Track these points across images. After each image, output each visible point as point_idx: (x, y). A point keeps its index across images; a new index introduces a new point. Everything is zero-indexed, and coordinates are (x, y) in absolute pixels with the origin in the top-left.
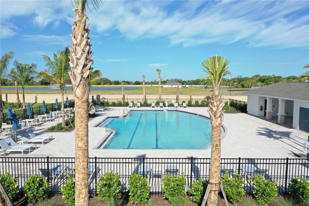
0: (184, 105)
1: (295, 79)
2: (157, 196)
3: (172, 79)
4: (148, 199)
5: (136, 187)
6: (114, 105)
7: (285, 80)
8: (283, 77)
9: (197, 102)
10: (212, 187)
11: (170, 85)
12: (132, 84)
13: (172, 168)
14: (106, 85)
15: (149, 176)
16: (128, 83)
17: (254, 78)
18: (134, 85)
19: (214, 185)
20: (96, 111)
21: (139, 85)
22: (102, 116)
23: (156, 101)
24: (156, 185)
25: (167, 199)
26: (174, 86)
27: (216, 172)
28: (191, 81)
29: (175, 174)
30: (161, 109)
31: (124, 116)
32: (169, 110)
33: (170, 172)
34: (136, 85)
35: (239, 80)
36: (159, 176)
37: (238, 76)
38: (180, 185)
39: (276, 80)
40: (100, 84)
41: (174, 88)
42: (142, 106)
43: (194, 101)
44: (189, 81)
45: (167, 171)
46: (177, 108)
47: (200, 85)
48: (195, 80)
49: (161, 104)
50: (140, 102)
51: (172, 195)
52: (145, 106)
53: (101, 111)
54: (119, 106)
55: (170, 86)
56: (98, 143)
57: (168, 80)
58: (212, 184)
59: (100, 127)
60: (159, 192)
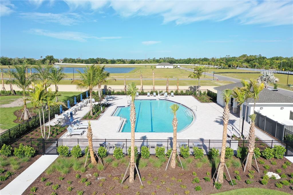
0: (172, 94)
1: (278, 60)
2: (153, 156)
3: (165, 58)
4: (149, 156)
5: (144, 151)
6: (118, 94)
7: (269, 60)
8: (268, 58)
9: (182, 92)
10: (173, 151)
11: (162, 65)
12: (127, 63)
13: (159, 144)
14: (103, 64)
15: (149, 147)
16: (124, 62)
17: (241, 58)
19: (174, 151)
20: (108, 101)
21: (134, 63)
22: (112, 105)
23: (151, 91)
24: (152, 151)
25: (157, 157)
26: (166, 67)
27: (175, 146)
28: (182, 60)
29: (161, 146)
30: (155, 98)
31: (128, 106)
32: (161, 99)
33: (159, 145)
34: (131, 63)
35: (227, 60)
36: (154, 147)
37: (227, 56)
38: (163, 151)
39: (260, 61)
40: (98, 63)
41: (166, 68)
42: (140, 94)
43: (180, 91)
44: (180, 60)
45: (157, 145)
46: (166, 98)
47: (191, 64)
48: (186, 58)
49: (155, 94)
50: (138, 91)
51: (159, 155)
52: (142, 95)
53: (111, 101)
54: (122, 95)
55: (163, 67)
56: (118, 128)
57: (161, 58)
58: (173, 150)
59: (114, 116)
60: (153, 154)
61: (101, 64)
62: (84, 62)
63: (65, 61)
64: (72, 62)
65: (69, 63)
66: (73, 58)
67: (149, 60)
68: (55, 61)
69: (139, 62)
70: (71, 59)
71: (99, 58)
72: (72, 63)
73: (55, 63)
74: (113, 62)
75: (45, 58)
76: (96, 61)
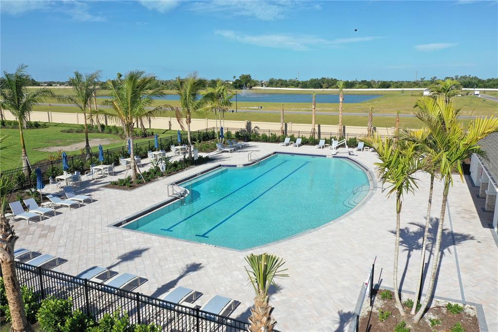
14: (331, 88)
16: (369, 85)
18: (379, 88)
21: (388, 87)
31: (245, 165)
32: (337, 155)
34: (383, 88)
40: (321, 87)
49: (335, 143)
50: (302, 136)
61: (327, 88)
62: (300, 85)
63: (271, 83)
64: (282, 85)
65: (277, 87)
66: (284, 79)
67: (421, 81)
68: (253, 83)
69: (399, 85)
70: (280, 80)
71: (325, 79)
72: (280, 87)
73: (253, 87)
74: (349, 85)
75: (239, 79)
76: (319, 83)
